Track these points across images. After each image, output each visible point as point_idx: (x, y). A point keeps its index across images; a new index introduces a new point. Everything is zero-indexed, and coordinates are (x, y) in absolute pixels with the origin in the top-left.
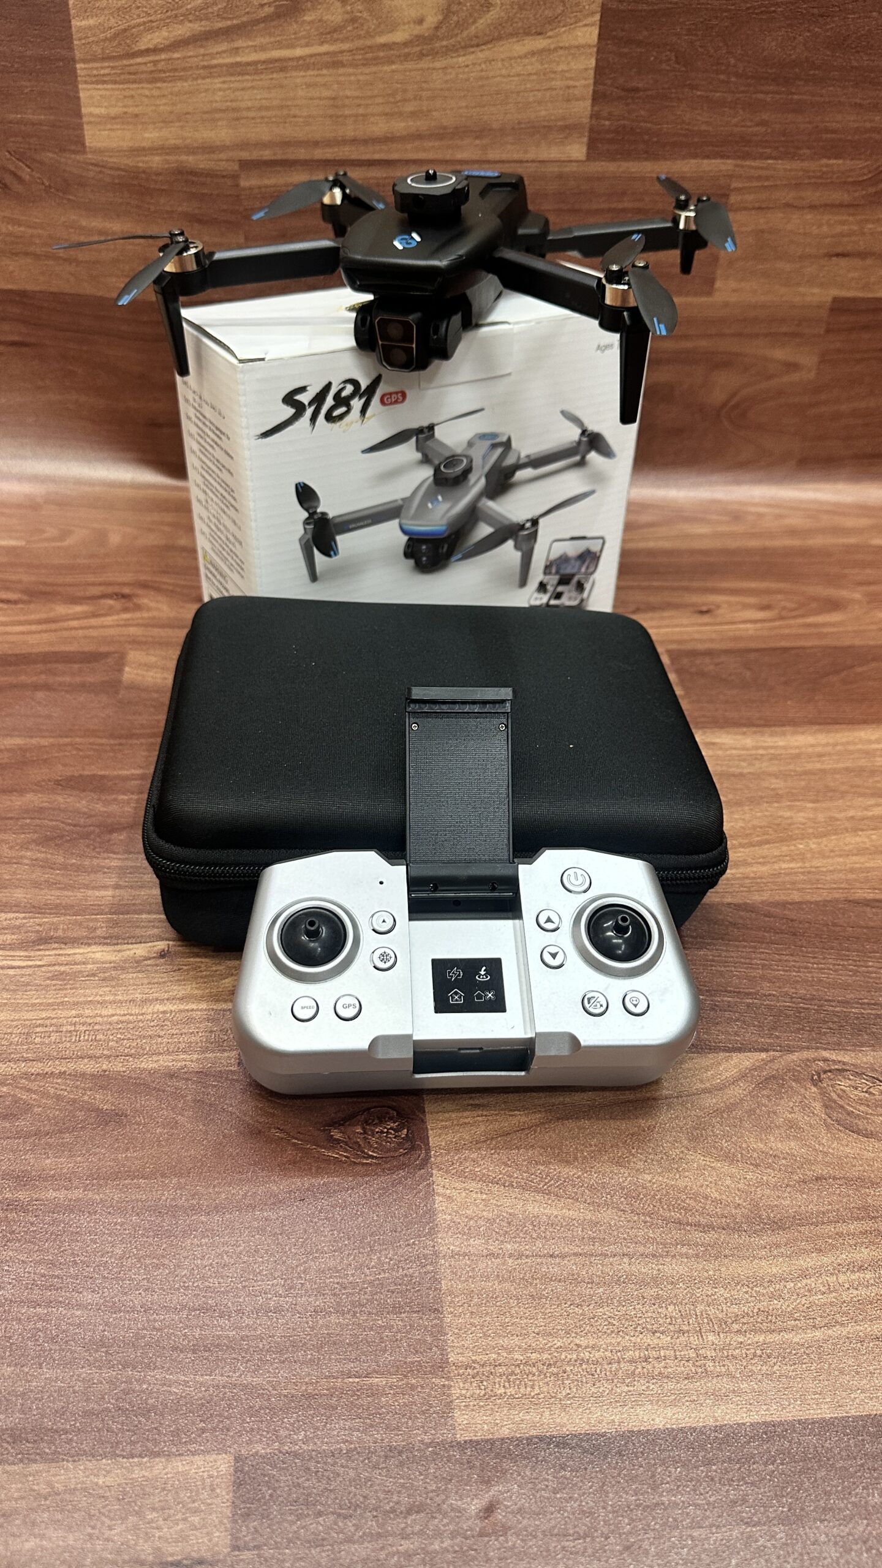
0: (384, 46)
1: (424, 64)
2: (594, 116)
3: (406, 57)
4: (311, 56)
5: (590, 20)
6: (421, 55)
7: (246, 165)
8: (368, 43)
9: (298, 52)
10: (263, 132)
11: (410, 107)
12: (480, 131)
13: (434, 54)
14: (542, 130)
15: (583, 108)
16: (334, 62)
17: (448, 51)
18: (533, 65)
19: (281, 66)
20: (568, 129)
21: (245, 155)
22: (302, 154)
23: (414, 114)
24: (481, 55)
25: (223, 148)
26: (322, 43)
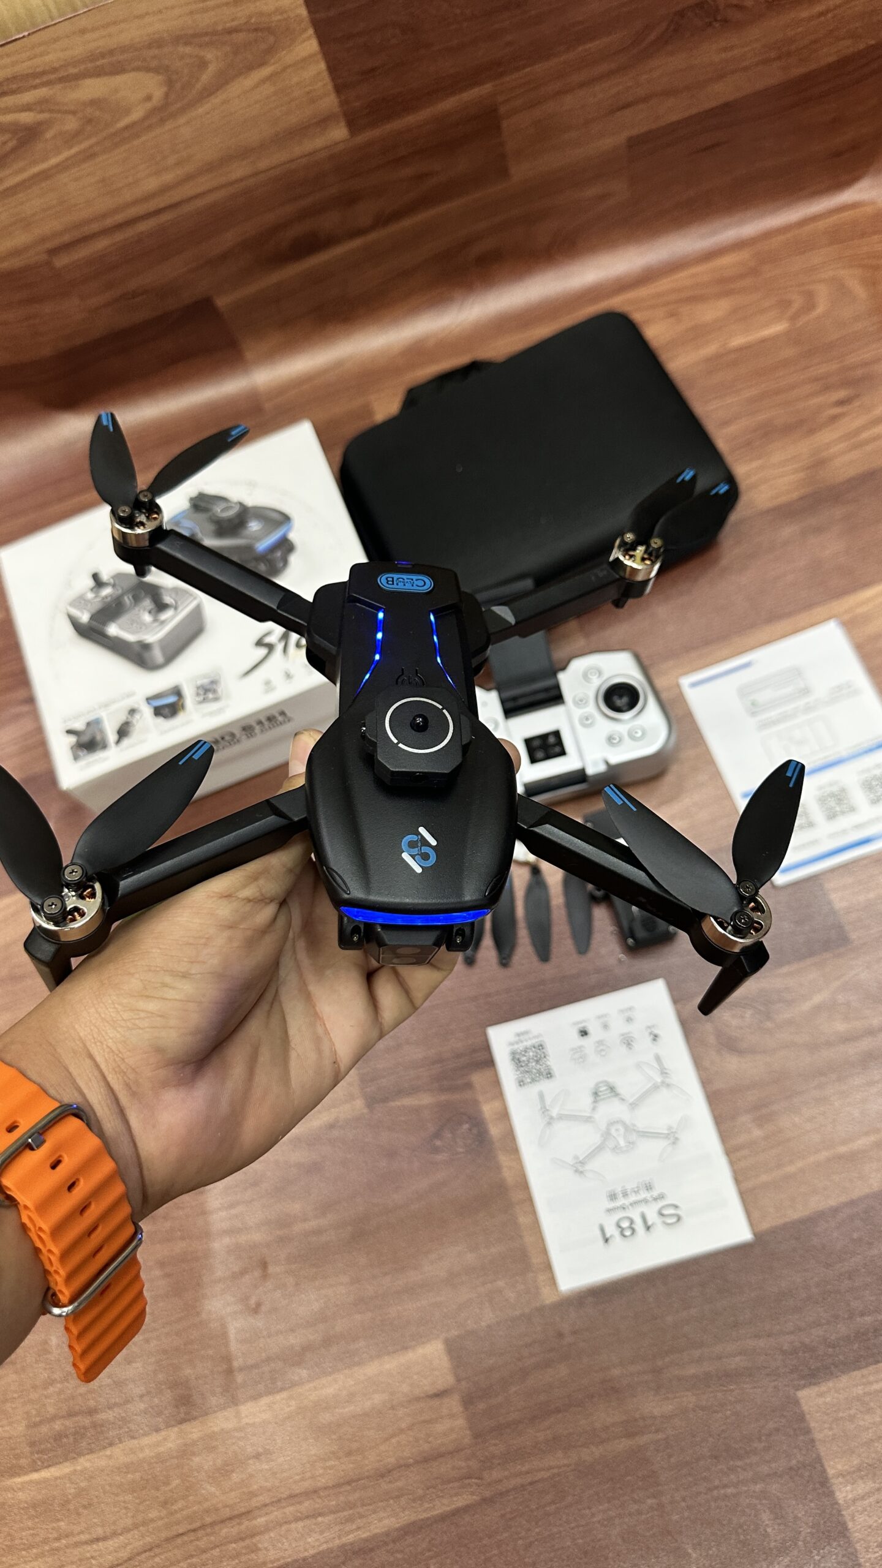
0: (126, 128)
1: (169, 125)
2: (342, 103)
3: (150, 127)
4: (67, 159)
5: (305, 36)
6: (163, 121)
7: (54, 252)
8: (112, 130)
9: (54, 161)
10: (56, 225)
11: (171, 160)
12: (245, 153)
13: (173, 116)
14: (300, 131)
15: (330, 102)
16: (88, 156)
17: (183, 110)
18: (268, 89)
19: (45, 175)
20: (323, 122)
21: (49, 245)
22: (95, 227)
23: (178, 164)
24: (216, 100)
25: (26, 248)
26: (71, 147)
